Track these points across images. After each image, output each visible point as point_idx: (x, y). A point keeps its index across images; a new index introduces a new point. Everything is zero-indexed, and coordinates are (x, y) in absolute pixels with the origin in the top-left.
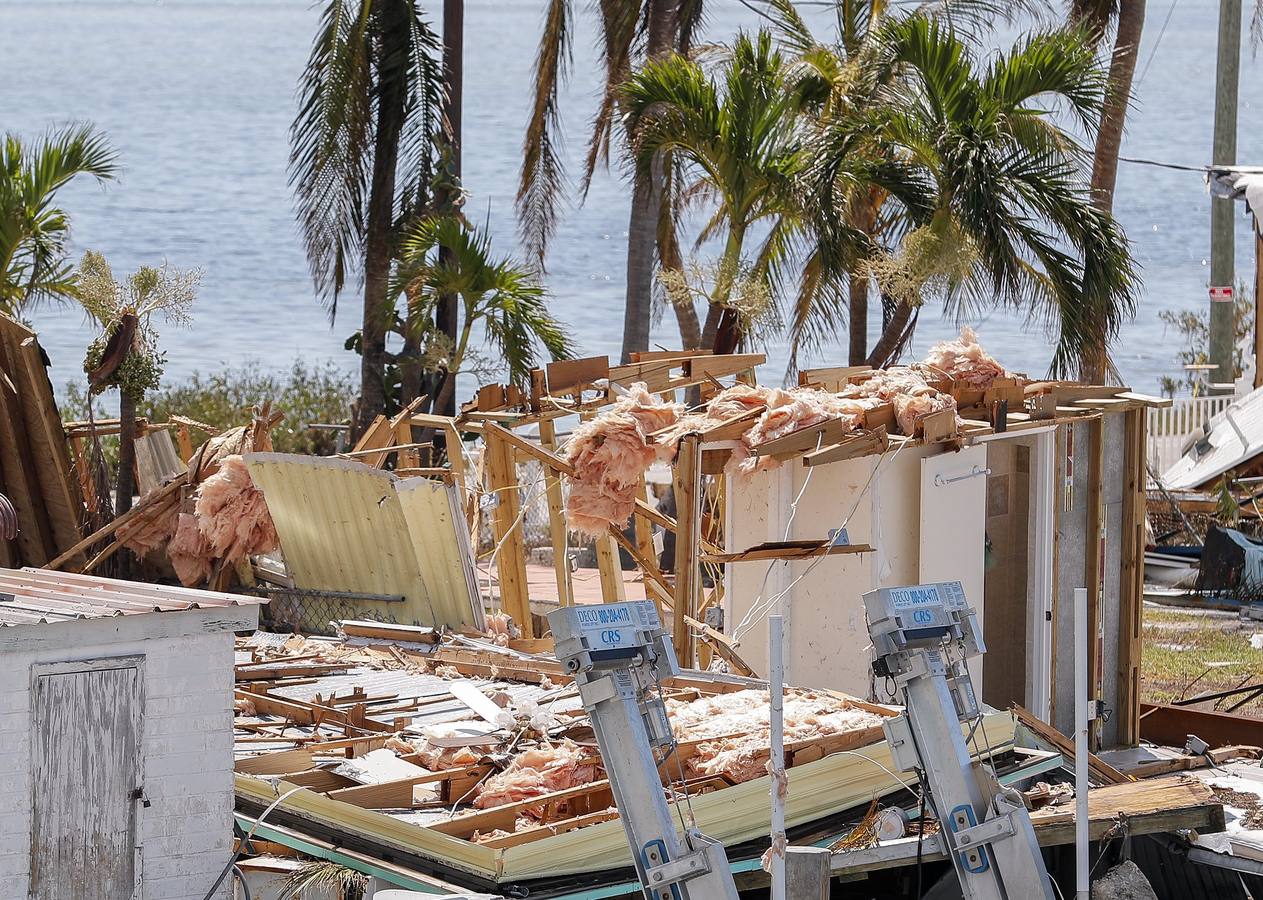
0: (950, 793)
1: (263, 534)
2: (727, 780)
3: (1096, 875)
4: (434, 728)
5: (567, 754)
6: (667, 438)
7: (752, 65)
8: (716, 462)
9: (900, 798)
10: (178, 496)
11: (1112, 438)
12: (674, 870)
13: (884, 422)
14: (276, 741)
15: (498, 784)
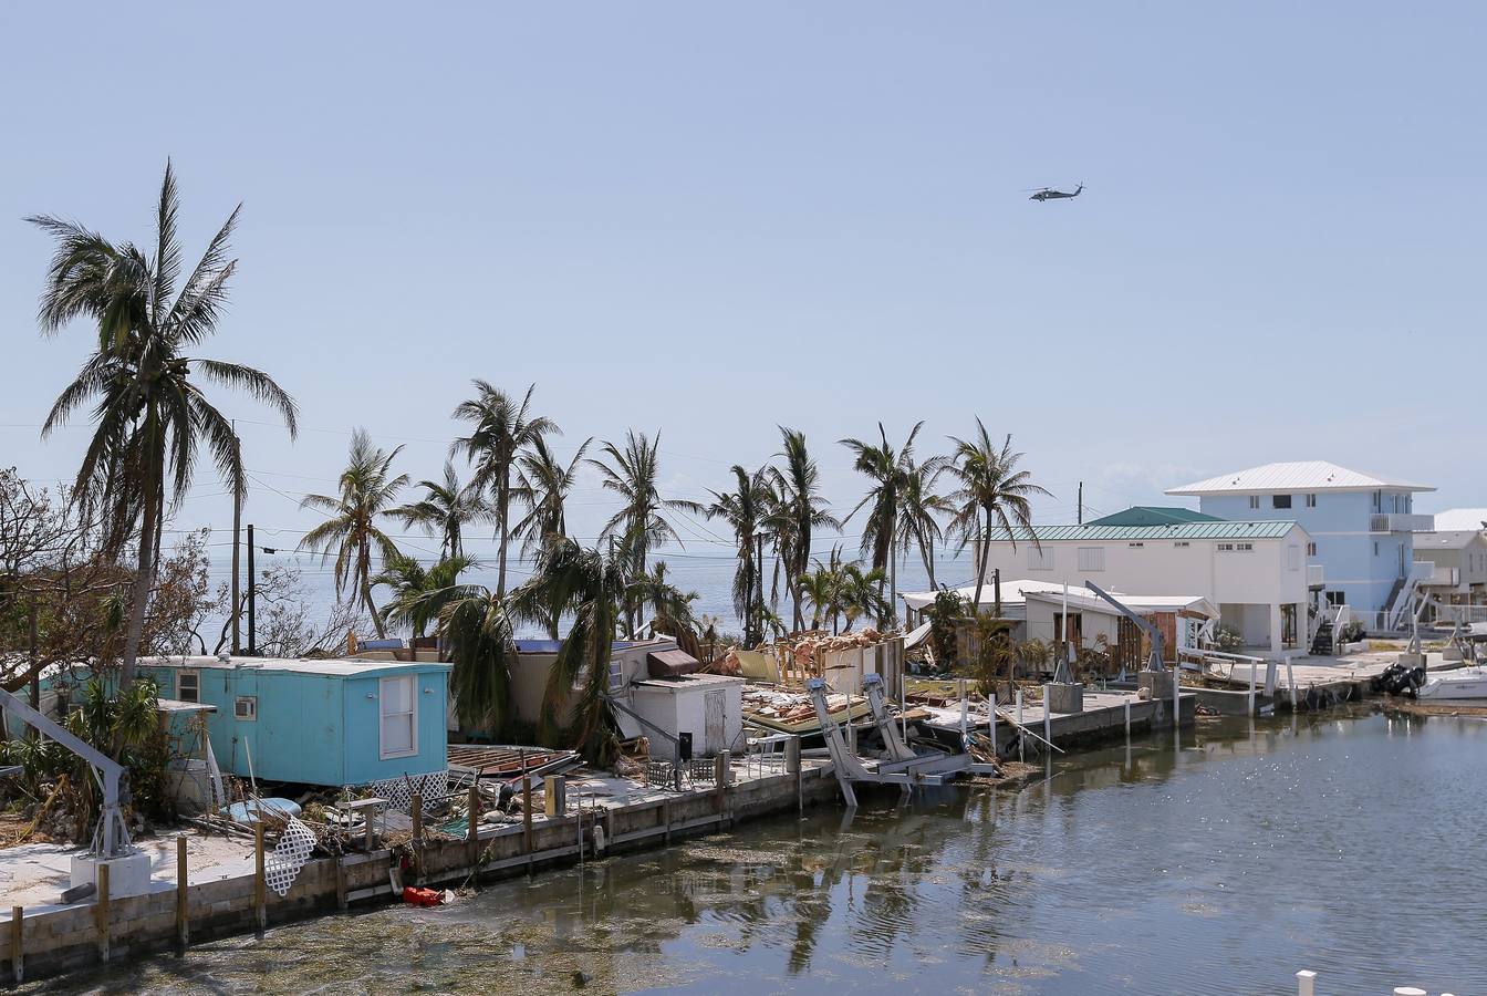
0: (878, 713)
1: (738, 666)
2: (834, 712)
3: (907, 728)
4: (777, 702)
5: (804, 707)
6: (815, 646)
7: (820, 576)
8: (824, 651)
9: (868, 714)
10: (722, 659)
11: (898, 644)
12: (829, 730)
13: (855, 643)
14: (747, 705)
15: (791, 713)
